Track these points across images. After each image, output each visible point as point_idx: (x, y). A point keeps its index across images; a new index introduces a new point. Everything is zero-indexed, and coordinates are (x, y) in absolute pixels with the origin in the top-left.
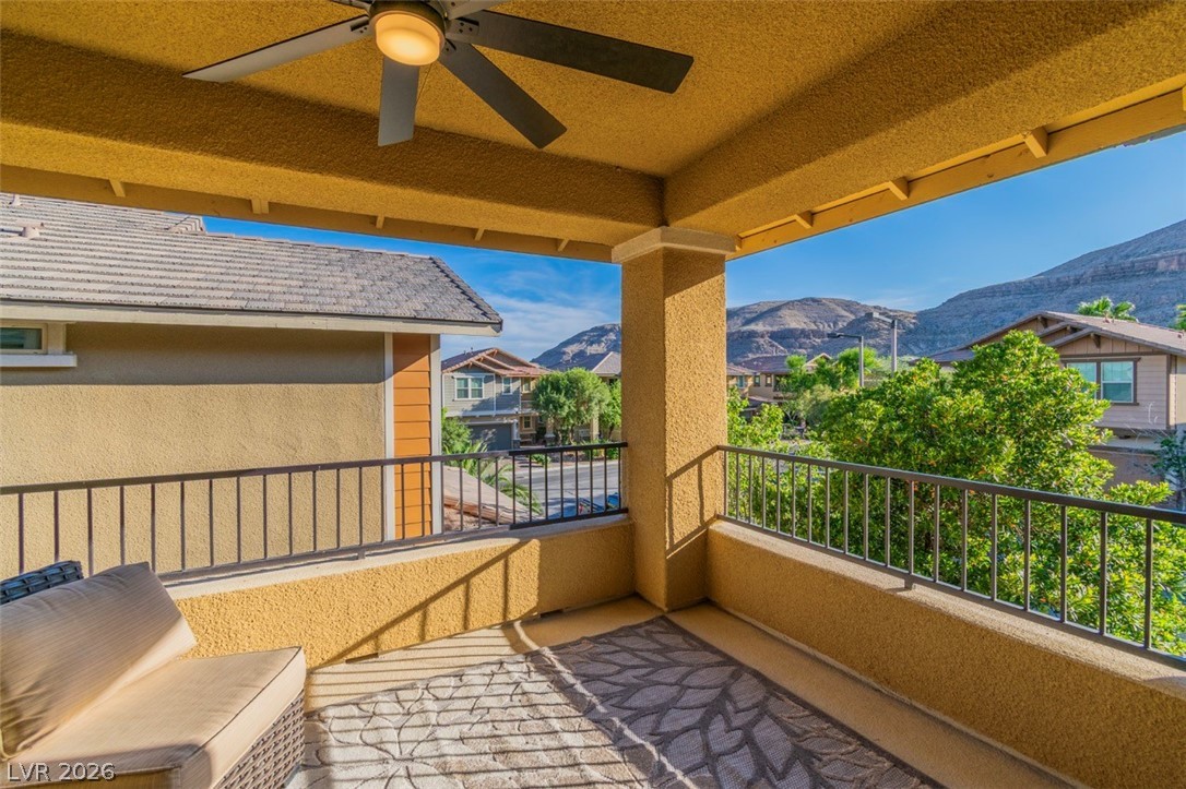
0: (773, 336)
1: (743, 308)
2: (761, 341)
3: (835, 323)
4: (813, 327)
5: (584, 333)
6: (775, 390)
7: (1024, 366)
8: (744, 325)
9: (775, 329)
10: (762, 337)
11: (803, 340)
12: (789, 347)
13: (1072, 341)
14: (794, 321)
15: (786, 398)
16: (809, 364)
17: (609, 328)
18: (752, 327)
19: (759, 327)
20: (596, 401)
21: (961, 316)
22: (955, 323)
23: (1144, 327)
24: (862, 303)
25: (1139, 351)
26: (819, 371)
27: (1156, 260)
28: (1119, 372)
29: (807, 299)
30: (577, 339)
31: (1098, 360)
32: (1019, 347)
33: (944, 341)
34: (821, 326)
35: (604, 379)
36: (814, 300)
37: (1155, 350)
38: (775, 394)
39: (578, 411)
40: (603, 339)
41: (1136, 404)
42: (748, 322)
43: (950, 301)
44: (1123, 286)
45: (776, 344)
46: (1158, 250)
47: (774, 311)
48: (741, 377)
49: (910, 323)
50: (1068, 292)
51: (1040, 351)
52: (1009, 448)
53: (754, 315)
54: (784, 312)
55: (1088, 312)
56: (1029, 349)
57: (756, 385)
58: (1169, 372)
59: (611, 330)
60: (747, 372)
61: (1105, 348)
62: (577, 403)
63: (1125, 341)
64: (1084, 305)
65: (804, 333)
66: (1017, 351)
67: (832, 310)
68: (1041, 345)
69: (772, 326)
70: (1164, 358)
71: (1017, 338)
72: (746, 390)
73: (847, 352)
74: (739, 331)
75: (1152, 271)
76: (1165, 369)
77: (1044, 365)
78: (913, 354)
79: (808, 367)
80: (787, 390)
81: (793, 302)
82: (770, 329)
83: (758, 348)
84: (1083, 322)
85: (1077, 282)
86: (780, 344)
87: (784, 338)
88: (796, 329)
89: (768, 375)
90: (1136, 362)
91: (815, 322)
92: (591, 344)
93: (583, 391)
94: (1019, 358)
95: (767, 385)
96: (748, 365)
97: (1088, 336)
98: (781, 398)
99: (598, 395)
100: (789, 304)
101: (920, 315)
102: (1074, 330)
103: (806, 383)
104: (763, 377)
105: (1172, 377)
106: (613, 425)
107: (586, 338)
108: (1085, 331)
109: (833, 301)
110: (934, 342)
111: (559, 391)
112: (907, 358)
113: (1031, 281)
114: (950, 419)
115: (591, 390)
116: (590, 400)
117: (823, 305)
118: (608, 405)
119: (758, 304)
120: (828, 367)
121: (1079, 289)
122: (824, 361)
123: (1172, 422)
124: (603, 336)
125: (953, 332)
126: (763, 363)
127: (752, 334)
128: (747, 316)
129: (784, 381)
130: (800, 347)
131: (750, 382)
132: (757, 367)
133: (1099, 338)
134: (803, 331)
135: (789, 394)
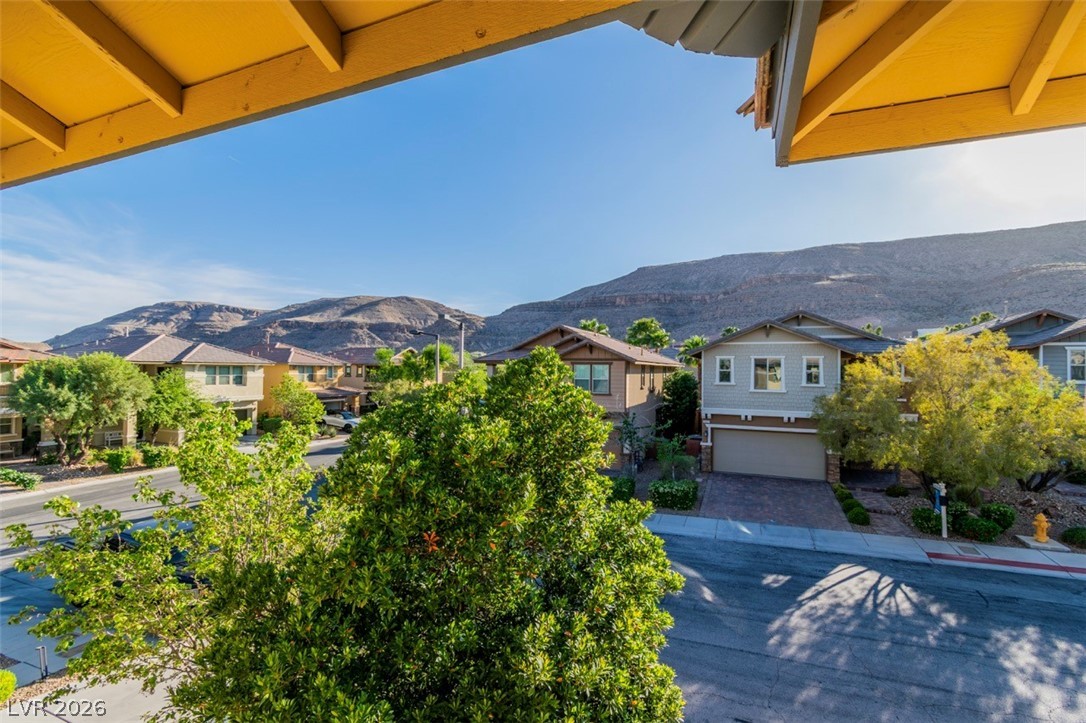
0: (372, 328)
1: (343, 299)
2: (360, 332)
3: (425, 321)
4: (407, 323)
5: (144, 309)
6: (365, 381)
7: (547, 385)
8: (344, 315)
9: (374, 321)
10: (361, 328)
11: (398, 334)
12: (385, 339)
13: (576, 349)
14: (391, 316)
15: (375, 388)
16: (397, 356)
17: (182, 305)
18: (351, 318)
19: (358, 319)
20: (128, 395)
21: (514, 323)
22: (510, 328)
23: (613, 340)
24: (447, 306)
25: (611, 358)
26: (406, 364)
27: (616, 297)
28: (602, 372)
29: (402, 298)
30: (134, 314)
31: (591, 362)
32: (543, 364)
33: (503, 341)
34: (414, 323)
35: (144, 368)
36: (408, 299)
37: (620, 357)
38: (365, 384)
39: (96, 410)
40: (173, 318)
41: (610, 395)
42: (348, 313)
43: (507, 311)
44: (601, 312)
45: (374, 335)
46: (616, 292)
47: (372, 305)
48: (330, 368)
49: (480, 325)
50: (574, 312)
51: (560, 369)
52: (531, 493)
53: (353, 307)
54: (382, 307)
55: (585, 328)
56: (551, 366)
57: (348, 375)
58: (626, 373)
59: (184, 308)
60: (336, 362)
61: (595, 355)
62: (94, 399)
63: (605, 350)
64: (583, 322)
65: (399, 328)
66: (541, 369)
67: (422, 309)
68: (561, 363)
69: (370, 319)
70: (623, 363)
71: (542, 354)
72: (336, 380)
73: (430, 347)
74: (338, 322)
75: (614, 304)
76: (624, 370)
77: (562, 383)
78: (483, 351)
79: (396, 359)
80: (376, 381)
81: (390, 299)
82: (369, 321)
83: (357, 339)
84: (583, 335)
85: (578, 306)
86: (378, 336)
87: (381, 331)
88: (392, 324)
89: (359, 366)
90: (610, 364)
91: (408, 319)
92: (155, 322)
93: (108, 382)
94: (543, 376)
95: (358, 376)
96: (339, 355)
97: (585, 346)
98: (371, 388)
99: (133, 389)
100: (386, 300)
101: (488, 320)
102: (579, 340)
103: (393, 374)
104: (354, 368)
105: (628, 375)
106: (156, 426)
107: (146, 315)
108: (584, 342)
109: (423, 301)
110: (496, 342)
111: (60, 383)
112: (476, 354)
113: (554, 302)
114: (474, 454)
115: (121, 382)
116: (118, 394)
117: (416, 304)
118: (149, 401)
119: (358, 298)
120: (413, 360)
121: (580, 311)
122: (409, 354)
123: (627, 407)
124: (172, 314)
125: (509, 335)
126: (355, 354)
127: (352, 325)
128: (347, 307)
129: (373, 372)
130: (396, 340)
131: (340, 372)
132: (348, 358)
133: (591, 347)
134: (398, 326)
135: (378, 384)
